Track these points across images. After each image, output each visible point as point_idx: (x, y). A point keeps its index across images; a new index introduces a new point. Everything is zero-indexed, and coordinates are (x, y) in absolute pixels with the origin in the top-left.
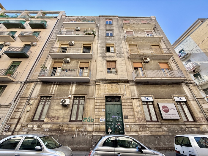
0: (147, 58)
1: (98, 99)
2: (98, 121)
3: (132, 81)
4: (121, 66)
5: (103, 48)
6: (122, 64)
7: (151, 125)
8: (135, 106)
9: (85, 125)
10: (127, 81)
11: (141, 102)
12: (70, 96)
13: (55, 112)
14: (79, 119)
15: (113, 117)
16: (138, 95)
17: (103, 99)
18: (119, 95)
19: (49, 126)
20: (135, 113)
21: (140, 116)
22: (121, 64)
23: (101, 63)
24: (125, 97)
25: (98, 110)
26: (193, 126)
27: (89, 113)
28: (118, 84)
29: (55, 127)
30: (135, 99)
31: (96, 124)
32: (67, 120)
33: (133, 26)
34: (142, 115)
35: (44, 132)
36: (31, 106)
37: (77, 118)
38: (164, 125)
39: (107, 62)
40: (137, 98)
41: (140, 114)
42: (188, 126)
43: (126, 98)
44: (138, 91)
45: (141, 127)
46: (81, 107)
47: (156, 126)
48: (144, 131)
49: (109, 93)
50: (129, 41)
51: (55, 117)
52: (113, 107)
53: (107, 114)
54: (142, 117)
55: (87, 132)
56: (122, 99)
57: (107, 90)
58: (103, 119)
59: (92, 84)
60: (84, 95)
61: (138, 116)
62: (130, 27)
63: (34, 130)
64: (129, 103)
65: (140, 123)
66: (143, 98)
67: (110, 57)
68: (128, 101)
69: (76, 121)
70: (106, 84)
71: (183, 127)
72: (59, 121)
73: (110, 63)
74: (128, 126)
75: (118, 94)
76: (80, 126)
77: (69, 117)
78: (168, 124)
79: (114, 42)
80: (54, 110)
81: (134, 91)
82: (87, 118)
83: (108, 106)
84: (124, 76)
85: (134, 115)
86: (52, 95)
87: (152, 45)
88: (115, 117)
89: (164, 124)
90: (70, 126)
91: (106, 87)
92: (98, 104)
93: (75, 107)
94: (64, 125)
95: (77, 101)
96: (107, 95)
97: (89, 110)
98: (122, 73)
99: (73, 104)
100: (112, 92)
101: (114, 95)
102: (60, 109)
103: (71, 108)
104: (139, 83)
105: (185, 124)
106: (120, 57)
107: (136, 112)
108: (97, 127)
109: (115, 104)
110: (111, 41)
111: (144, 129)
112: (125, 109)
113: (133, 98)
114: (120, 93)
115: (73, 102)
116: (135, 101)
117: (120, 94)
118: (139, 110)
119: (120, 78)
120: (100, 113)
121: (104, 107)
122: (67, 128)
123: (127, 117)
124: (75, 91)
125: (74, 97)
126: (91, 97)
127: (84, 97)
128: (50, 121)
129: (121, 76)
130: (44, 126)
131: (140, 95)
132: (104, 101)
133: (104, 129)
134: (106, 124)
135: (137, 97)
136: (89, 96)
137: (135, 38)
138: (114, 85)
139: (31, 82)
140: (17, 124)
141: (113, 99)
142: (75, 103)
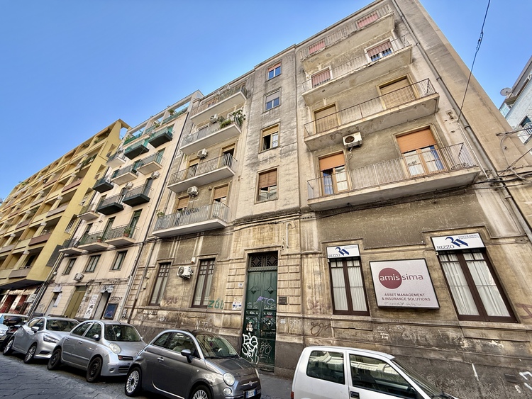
0: (354, 135)
1: (234, 261)
2: (230, 307)
3: (309, 210)
5: (254, 143)
6: (291, 172)
7: (341, 323)
8: (308, 272)
9: (211, 314)
10: (297, 212)
11: (325, 261)
12: (193, 260)
13: (174, 289)
14: (204, 304)
16: (319, 243)
17: (242, 260)
18: (274, 250)
19: (165, 313)
20: (307, 290)
21: (318, 298)
22: (287, 172)
23: (247, 181)
24: (287, 251)
25: (232, 286)
26: (493, 335)
28: (276, 223)
29: (172, 315)
30: (310, 256)
31: (225, 314)
32: (187, 304)
33: (329, 55)
34: (322, 295)
35: (159, 322)
36: (148, 281)
38: (381, 323)
39: (260, 174)
40: (315, 253)
41: (317, 294)
42: (471, 333)
43: (288, 255)
44: (322, 233)
45: (317, 325)
46: (210, 277)
47: (355, 325)
48: (323, 336)
49: (255, 247)
50: (314, 102)
51: (172, 299)
52: (261, 279)
53: (249, 293)
54: (323, 300)
55: (212, 327)
56: (279, 257)
57: (252, 241)
58: (239, 303)
59: (229, 231)
60: (214, 256)
61: (312, 297)
62: (321, 61)
64: (292, 267)
65: (315, 317)
67: (266, 160)
68: (293, 262)
69: (201, 306)
71: (452, 334)
72: (177, 306)
73: (267, 175)
75: (272, 247)
76: (203, 315)
77: (190, 299)
79: (278, 120)
81: (312, 234)
82: (215, 300)
83: (252, 275)
84: (292, 201)
85: (303, 294)
86: (172, 261)
87: (381, 87)
88: (263, 300)
90: (190, 314)
91: (252, 233)
92: (233, 272)
93: (202, 278)
94: (182, 313)
95: (206, 268)
96: (251, 252)
97: (219, 285)
98: (286, 193)
99: (199, 275)
100: (261, 243)
101: (265, 250)
102: (179, 285)
103: (193, 282)
104: (324, 213)
105: (461, 327)
106: (289, 155)
107: (309, 287)
108: (227, 320)
109: (265, 271)
111: (323, 332)
112: (282, 282)
113: (307, 254)
114: (277, 245)
115: (200, 270)
116: (309, 259)
117: (276, 247)
118: (317, 283)
119: (282, 208)
120: (234, 292)
121: (243, 278)
122: (186, 319)
124: (202, 249)
125: (201, 261)
126: (224, 260)
127: (214, 259)
129: (285, 203)
130: (160, 312)
132: (245, 265)
133: (238, 325)
134: (246, 315)
136: (221, 257)
137: (327, 90)
138: (267, 227)
139: (150, 241)
140: (133, 309)
141: (264, 260)
142: (201, 273)
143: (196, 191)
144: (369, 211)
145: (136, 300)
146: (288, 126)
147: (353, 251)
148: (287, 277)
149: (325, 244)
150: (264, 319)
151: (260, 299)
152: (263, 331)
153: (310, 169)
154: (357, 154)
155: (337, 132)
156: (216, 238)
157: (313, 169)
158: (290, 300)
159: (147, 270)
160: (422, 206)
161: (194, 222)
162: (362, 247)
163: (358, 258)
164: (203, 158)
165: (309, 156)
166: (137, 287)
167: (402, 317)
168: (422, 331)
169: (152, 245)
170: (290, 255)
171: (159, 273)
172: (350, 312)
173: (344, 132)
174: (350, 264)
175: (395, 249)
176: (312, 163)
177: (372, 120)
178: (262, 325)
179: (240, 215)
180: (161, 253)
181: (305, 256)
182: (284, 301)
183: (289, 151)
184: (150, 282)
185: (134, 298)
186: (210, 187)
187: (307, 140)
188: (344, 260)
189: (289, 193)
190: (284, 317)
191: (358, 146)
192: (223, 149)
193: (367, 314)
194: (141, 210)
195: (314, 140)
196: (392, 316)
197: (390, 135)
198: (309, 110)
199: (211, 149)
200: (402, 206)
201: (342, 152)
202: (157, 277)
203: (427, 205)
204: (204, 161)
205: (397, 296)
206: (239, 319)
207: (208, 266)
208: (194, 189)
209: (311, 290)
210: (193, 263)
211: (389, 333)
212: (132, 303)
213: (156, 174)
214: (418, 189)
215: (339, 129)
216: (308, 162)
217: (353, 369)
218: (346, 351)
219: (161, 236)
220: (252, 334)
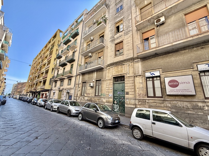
0: (160, 18)
1: (108, 80)
2: (108, 96)
3: (137, 58)
4: (128, 44)
5: (112, 31)
6: (129, 42)
7: (150, 101)
8: (137, 83)
9: (102, 98)
10: (132, 59)
11: (144, 78)
12: (94, 80)
13: (88, 91)
16: (142, 71)
18: (123, 75)
19: (87, 98)
20: (137, 89)
21: (141, 92)
22: (127, 42)
23: (110, 48)
24: (128, 75)
27: (103, 91)
28: (123, 65)
29: (89, 98)
30: (138, 77)
31: (107, 98)
32: (93, 95)
34: (143, 91)
35: (85, 101)
37: (98, 94)
38: (167, 101)
39: (116, 45)
40: (140, 76)
41: (141, 91)
44: (143, 67)
45: (141, 101)
46: (100, 86)
47: (156, 101)
48: (143, 105)
49: (116, 75)
50: (141, 2)
51: (88, 93)
52: (118, 86)
53: (114, 91)
54: (143, 93)
55: (103, 102)
56: (125, 78)
57: (114, 72)
58: (111, 94)
59: (105, 69)
60: (100, 79)
61: (139, 92)
63: (82, 100)
64: (131, 81)
65: (140, 99)
67: (118, 38)
68: (131, 79)
71: (201, 104)
72: (90, 96)
73: (119, 45)
76: (99, 98)
77: (94, 93)
81: (139, 68)
82: (103, 94)
83: (115, 85)
84: (130, 55)
85: (135, 91)
86: (86, 81)
88: (120, 93)
90: (95, 98)
91: (114, 69)
92: (108, 84)
93: (97, 87)
94: (92, 98)
95: (98, 83)
96: (114, 76)
97: (103, 88)
98: (127, 51)
99: (96, 86)
100: (118, 73)
101: (119, 76)
102: (90, 89)
103: (95, 88)
104: (144, 58)
105: (205, 102)
106: (128, 34)
107: (138, 88)
108: (107, 100)
109: (120, 83)
110: (119, 17)
111: (143, 104)
112: (127, 87)
113: (137, 76)
114: (124, 73)
115: (96, 84)
116: (138, 78)
117: (124, 74)
118: (141, 86)
119: (126, 58)
120: (109, 91)
121: (112, 86)
122: (94, 100)
124: (96, 76)
125: (96, 81)
127: (101, 80)
128: (87, 95)
129: (127, 56)
130: (85, 98)
132: (112, 81)
133: (111, 101)
134: (114, 98)
135: (140, 74)
136: (103, 79)
138: (120, 67)
139: (78, 75)
140: (77, 97)
141: (119, 79)
142: (97, 85)
143: (91, 55)
144: (166, 55)
145: (77, 94)
146: (127, 19)
147: (157, 74)
148: (128, 85)
149: (144, 72)
150: (121, 100)
151: (119, 93)
152: (121, 103)
153: (138, 39)
154: (162, 28)
155: (152, 18)
156: (101, 72)
157: (139, 39)
158: (130, 93)
159: (79, 85)
160: (195, 50)
161: (92, 67)
162: (161, 72)
163: (159, 76)
164: (92, 41)
165: (137, 33)
166: (77, 90)
167: (177, 98)
168: (185, 104)
169: (79, 76)
170: (130, 77)
171: (83, 85)
172: (155, 96)
173: (155, 18)
174: (155, 79)
175: (177, 71)
176: (139, 36)
177: (171, 8)
178: (120, 101)
179: (109, 63)
180: (82, 79)
181: (136, 77)
182: (127, 93)
183: (128, 32)
184: (81, 88)
185: (76, 94)
186: (96, 53)
187: (136, 25)
188: (153, 77)
189: (129, 51)
190: (128, 99)
191: (163, 24)
192: (99, 35)
193: (162, 97)
194: (73, 64)
195: (140, 24)
196: (173, 98)
197: (181, 14)
198: (137, 9)
199: (95, 36)
200: (183, 52)
201: (154, 28)
202: (82, 87)
203: (198, 50)
204: (93, 42)
205: (176, 91)
206: (112, 100)
207: (99, 82)
208: (90, 54)
209: (138, 89)
210: (93, 82)
211: (171, 104)
212: (76, 95)
213: (75, 50)
214: (193, 42)
215: (153, 16)
216: (137, 36)
217: (154, 116)
218: (151, 110)
219: (82, 73)
220: (117, 104)
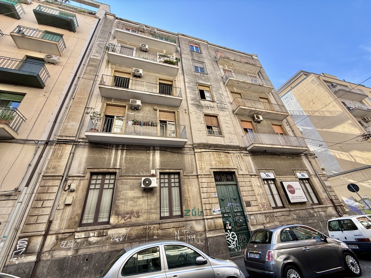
0: (259, 116)
1: (203, 176)
2: (211, 213)
4: (227, 125)
5: (194, 90)
7: (278, 213)
8: (255, 186)
9: (190, 222)
10: (240, 149)
11: (261, 180)
12: (153, 172)
14: (175, 214)
15: (229, 205)
16: (255, 169)
17: (210, 176)
22: (225, 121)
23: (196, 116)
24: (241, 173)
25: (207, 196)
26: (320, 210)
27: (192, 201)
28: (228, 153)
29: (135, 231)
30: (253, 176)
33: (233, 64)
36: (74, 194)
37: (171, 211)
38: (292, 211)
39: (205, 115)
40: (255, 175)
41: (263, 198)
42: (316, 210)
43: (243, 175)
44: (256, 164)
45: (268, 216)
47: (283, 213)
49: (218, 167)
50: (230, 85)
51: (132, 213)
54: (266, 202)
56: (238, 176)
61: (261, 201)
62: (228, 64)
63: (90, 243)
65: (266, 212)
66: (263, 175)
67: (208, 107)
68: (247, 180)
69: (171, 216)
70: (210, 153)
71: (312, 211)
74: (252, 217)
75: (231, 169)
78: (296, 210)
79: (209, 84)
80: (126, 199)
81: (250, 163)
82: (191, 209)
83: (219, 187)
86: (117, 171)
87: (260, 98)
88: (232, 205)
89: (292, 209)
90: (164, 226)
91: (212, 156)
92: (205, 185)
93: (165, 191)
94: (152, 227)
96: (215, 170)
97: (191, 195)
98: (229, 135)
99: (160, 187)
100: (222, 165)
101: (226, 170)
104: (256, 153)
105: (313, 208)
106: (223, 111)
107: (258, 195)
108: (211, 224)
110: (204, 80)
111: (272, 220)
112: (244, 192)
115: (160, 183)
116: (253, 179)
117: (233, 169)
118: (261, 192)
119: (229, 144)
120: (211, 201)
122: (160, 231)
123: (249, 204)
124: (161, 163)
126: (190, 174)
127: (179, 173)
128: (123, 221)
129: (230, 141)
131: (259, 170)
133: (221, 226)
135: (255, 174)
136: (186, 172)
137: (240, 84)
138: (223, 155)
141: (224, 177)
144: (272, 156)
145: (50, 223)
148: (246, 188)
150: (236, 219)
152: (238, 227)
153: (238, 125)
158: (253, 203)
162: (274, 174)
163: (274, 180)
167: (298, 207)
168: (304, 212)
171: (90, 184)
172: (277, 207)
175: (286, 176)
176: (238, 122)
180: (92, 160)
184: (80, 194)
186: (155, 107)
188: (267, 180)
190: (252, 214)
192: (159, 79)
193: (284, 207)
194: (24, 95)
195: (243, 109)
197: (270, 122)
198: (227, 89)
201: (251, 122)
202: (88, 189)
203: (291, 159)
205: (296, 198)
206: (220, 221)
208: (139, 102)
210: (153, 176)
211: (296, 215)
216: (235, 120)
220: (231, 230)
